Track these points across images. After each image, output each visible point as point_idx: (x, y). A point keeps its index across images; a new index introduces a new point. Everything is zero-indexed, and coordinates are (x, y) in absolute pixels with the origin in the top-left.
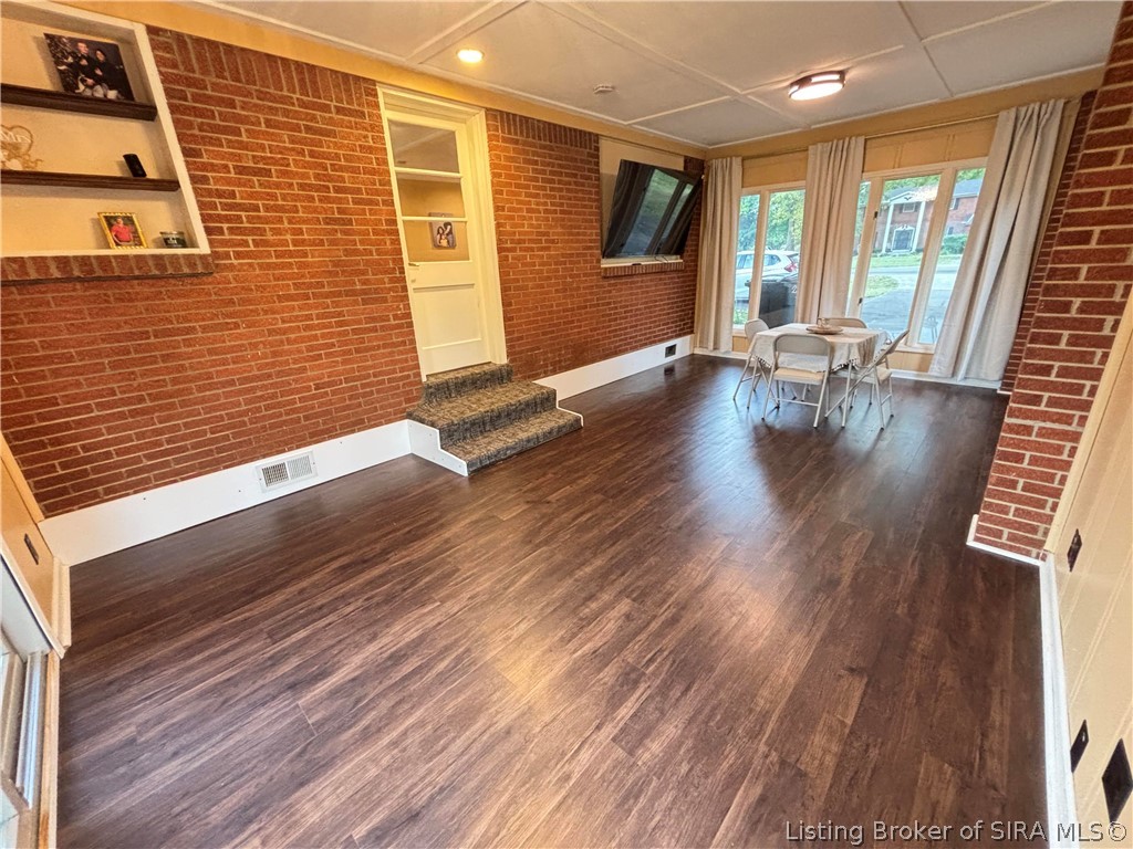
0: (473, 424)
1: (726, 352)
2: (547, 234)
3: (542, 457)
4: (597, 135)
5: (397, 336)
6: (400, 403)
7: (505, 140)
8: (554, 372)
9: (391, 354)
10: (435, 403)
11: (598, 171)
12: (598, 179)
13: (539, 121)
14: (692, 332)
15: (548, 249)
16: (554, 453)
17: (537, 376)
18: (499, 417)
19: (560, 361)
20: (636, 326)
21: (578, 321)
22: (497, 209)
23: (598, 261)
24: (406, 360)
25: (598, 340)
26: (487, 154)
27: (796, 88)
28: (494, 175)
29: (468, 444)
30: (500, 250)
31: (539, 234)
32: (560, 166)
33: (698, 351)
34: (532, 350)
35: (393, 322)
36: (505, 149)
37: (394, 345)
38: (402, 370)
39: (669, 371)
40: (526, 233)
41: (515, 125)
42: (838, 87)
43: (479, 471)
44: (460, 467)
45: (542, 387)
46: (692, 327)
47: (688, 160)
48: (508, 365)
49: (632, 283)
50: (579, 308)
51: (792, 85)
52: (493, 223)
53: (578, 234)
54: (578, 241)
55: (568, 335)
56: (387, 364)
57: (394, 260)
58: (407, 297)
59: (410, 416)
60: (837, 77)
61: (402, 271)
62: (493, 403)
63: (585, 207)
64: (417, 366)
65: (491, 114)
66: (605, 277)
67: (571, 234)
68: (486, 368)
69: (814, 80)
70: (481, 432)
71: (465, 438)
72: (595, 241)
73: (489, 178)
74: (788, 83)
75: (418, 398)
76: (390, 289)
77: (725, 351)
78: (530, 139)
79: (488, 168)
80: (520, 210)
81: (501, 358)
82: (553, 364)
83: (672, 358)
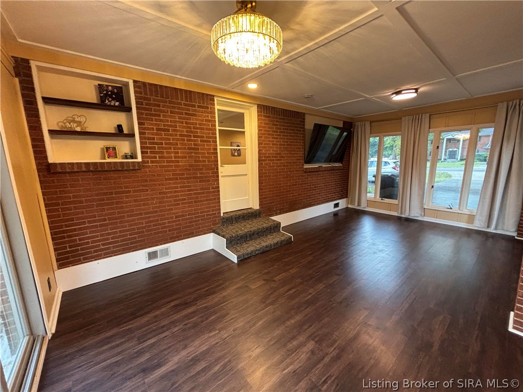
0: (242, 237)
1: (364, 208)
2: (280, 154)
3: (273, 256)
4: (304, 114)
5: (213, 196)
6: (210, 225)
7: (264, 116)
8: (280, 213)
9: (208, 204)
10: (225, 226)
11: (304, 128)
12: (304, 131)
13: (279, 108)
14: (347, 197)
15: (280, 160)
16: (278, 254)
17: (272, 215)
18: (253, 234)
19: (283, 209)
20: (320, 193)
21: (293, 191)
22: (259, 144)
23: (303, 165)
24: (215, 207)
25: (302, 200)
26: (257, 122)
27: (395, 95)
28: (259, 130)
29: (238, 247)
30: (259, 161)
31: (277, 154)
32: (287, 126)
33: (350, 206)
34: (271, 203)
35: (211, 190)
36: (265, 120)
37: (211, 200)
38: (213, 211)
39: (336, 214)
40: (271, 154)
41: (269, 111)
42: (415, 95)
43: (242, 260)
44: (234, 258)
45: (274, 221)
46: (347, 195)
47: (345, 123)
48: (259, 210)
49: (318, 174)
50: (293, 185)
51: (393, 94)
52: (257, 149)
53: (294, 154)
54: (294, 157)
55: (288, 197)
56: (207, 208)
57: (215, 165)
58: (218, 179)
59: (214, 232)
60: (414, 91)
61: (217, 169)
62: (251, 227)
63: (298, 142)
64: (220, 209)
65: (259, 106)
66: (306, 172)
67: (290, 154)
68: (249, 210)
69: (403, 92)
70: (245, 241)
71: (237, 243)
72: (301, 157)
73: (257, 131)
74: (391, 93)
75: (218, 223)
76: (212, 176)
77: (363, 206)
78: (276, 116)
79: (257, 128)
80: (269, 144)
81: (256, 206)
82: (280, 210)
83: (337, 209)
